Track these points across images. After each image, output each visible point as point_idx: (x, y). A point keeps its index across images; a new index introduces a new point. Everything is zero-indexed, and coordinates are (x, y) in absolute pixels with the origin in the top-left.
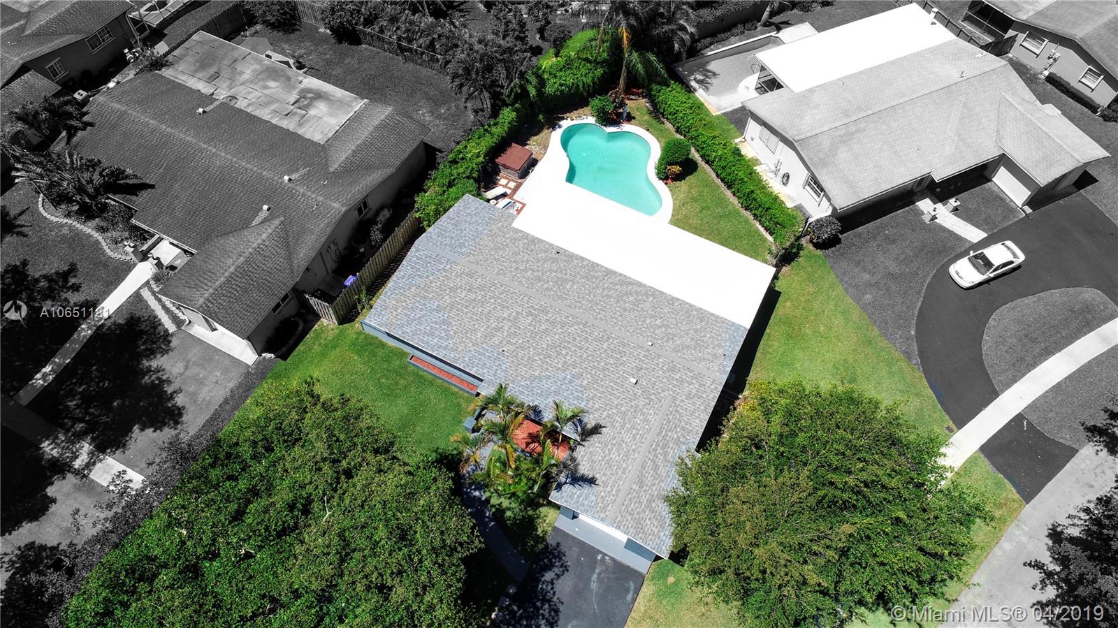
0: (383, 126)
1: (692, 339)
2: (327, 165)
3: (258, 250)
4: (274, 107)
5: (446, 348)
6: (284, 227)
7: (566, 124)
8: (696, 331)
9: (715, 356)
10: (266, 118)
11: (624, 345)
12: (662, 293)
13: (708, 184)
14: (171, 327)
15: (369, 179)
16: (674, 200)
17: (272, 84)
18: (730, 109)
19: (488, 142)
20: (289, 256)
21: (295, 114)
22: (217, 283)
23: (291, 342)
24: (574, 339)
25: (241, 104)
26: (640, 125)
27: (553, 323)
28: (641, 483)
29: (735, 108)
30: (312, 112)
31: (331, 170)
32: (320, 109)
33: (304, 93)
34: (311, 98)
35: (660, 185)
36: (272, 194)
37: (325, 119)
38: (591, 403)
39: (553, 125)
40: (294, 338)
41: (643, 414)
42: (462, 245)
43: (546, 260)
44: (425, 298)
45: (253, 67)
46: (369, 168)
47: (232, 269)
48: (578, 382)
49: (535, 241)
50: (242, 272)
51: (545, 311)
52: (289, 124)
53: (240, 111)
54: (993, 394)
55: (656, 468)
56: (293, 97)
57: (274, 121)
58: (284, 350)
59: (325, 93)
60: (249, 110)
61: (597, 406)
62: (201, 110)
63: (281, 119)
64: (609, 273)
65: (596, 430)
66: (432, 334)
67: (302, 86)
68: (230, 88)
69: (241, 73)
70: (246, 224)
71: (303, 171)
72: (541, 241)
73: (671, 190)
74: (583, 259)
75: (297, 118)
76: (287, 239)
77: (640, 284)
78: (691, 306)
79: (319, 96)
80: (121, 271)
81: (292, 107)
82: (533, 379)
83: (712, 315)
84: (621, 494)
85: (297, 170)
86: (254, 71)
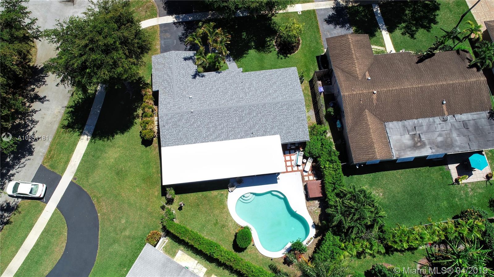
1: (179, 126)
2: (371, 111)
3: (353, 63)
4: (425, 128)
6: (356, 78)
7: (313, 232)
8: (180, 131)
9: (167, 123)
10: (421, 120)
11: (201, 106)
12: (202, 142)
15: (350, 118)
16: (232, 218)
17: (440, 139)
19: (328, 178)
21: (413, 130)
25: (437, 120)
26: (278, 259)
30: (407, 136)
31: (366, 111)
32: (407, 140)
33: (423, 145)
34: (417, 143)
35: (244, 224)
36: (373, 83)
37: (399, 137)
38: (201, 84)
39: (316, 226)
41: (182, 89)
43: (254, 126)
45: (458, 141)
46: (356, 123)
48: (210, 88)
49: (265, 133)
50: (350, 54)
52: (409, 123)
53: (433, 116)
56: (423, 138)
57: (416, 121)
58: (320, 59)
59: (415, 150)
60: (431, 119)
61: (199, 84)
62: (445, 102)
63: (414, 124)
64: (227, 138)
65: (194, 76)
67: (428, 147)
68: (452, 125)
69: (458, 135)
70: (369, 70)
71: (375, 102)
72: (263, 135)
73: (237, 225)
74: (241, 138)
75: (409, 128)
77: (213, 140)
78: (188, 143)
79: (415, 147)
81: (418, 133)
82: (226, 81)
83: (178, 145)
85: (377, 100)
86: (456, 141)
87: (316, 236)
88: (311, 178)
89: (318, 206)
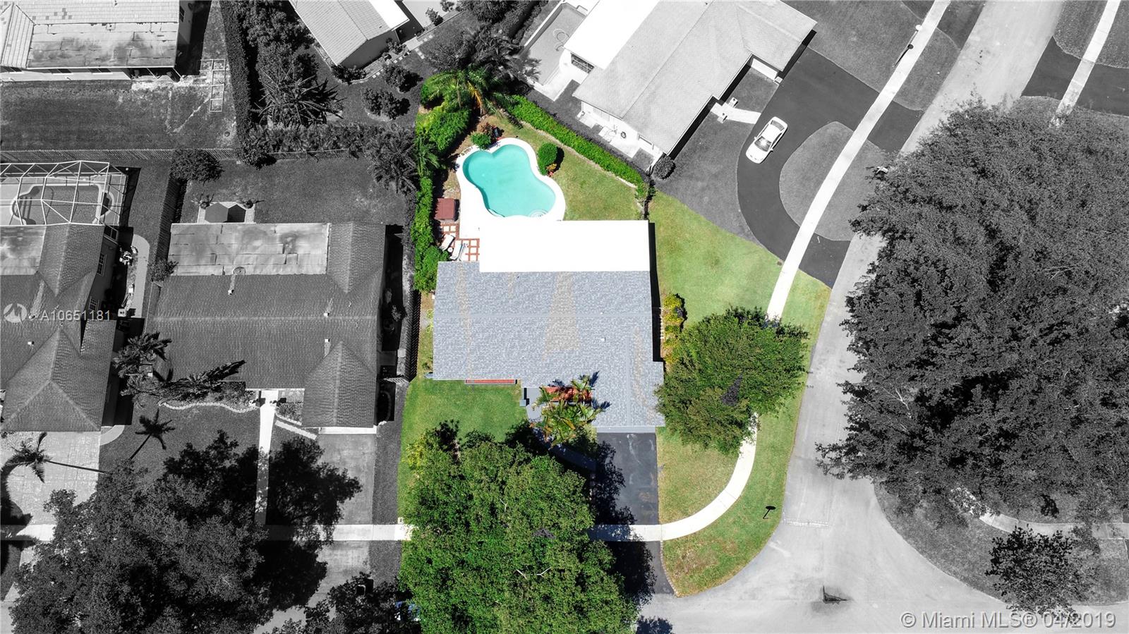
0: (356, 241)
1: (622, 297)
2: (341, 291)
3: (343, 371)
4: (272, 261)
5: (490, 372)
6: (347, 346)
7: (460, 161)
8: (622, 289)
9: (639, 301)
10: (274, 272)
11: (588, 321)
12: (591, 273)
13: (576, 163)
14: (313, 437)
15: (373, 285)
16: (561, 187)
17: (257, 243)
18: (563, 90)
19: (425, 211)
20: (363, 364)
21: (290, 259)
22: (335, 404)
23: (390, 408)
24: (559, 331)
25: (249, 271)
26: (510, 135)
27: (542, 328)
28: (634, 395)
29: (565, 87)
30: (301, 252)
31: (347, 292)
32: (303, 247)
33: (283, 238)
34: (292, 240)
35: (546, 179)
36: (324, 330)
37: (313, 253)
38: (586, 364)
39: (454, 167)
40: (390, 404)
41: (617, 356)
42: (461, 304)
43: (514, 287)
44: (460, 349)
45: (234, 238)
46: (367, 277)
47: (337, 391)
48: (573, 355)
49: (500, 276)
50: (344, 390)
51: (533, 323)
52: (291, 270)
53: (253, 277)
54: (797, 228)
55: (638, 382)
56: (279, 247)
57: (281, 272)
58: (389, 415)
59: (297, 232)
60: (258, 272)
61: (590, 363)
62: (230, 292)
63: (284, 268)
64: (554, 275)
65: (595, 377)
66: (477, 368)
67: (278, 235)
68: (232, 261)
69: (230, 245)
70: (321, 357)
71: (330, 303)
72: (503, 274)
73: (555, 180)
74: (534, 273)
75: (294, 262)
76: (353, 353)
77: (575, 274)
78: (611, 273)
79: (296, 237)
80: (254, 419)
81: (284, 255)
82: (547, 366)
83: (626, 272)
84: (628, 407)
85: (326, 304)
86: (236, 238)
87: (456, 156)
88: (446, 229)
89: (445, 192)
